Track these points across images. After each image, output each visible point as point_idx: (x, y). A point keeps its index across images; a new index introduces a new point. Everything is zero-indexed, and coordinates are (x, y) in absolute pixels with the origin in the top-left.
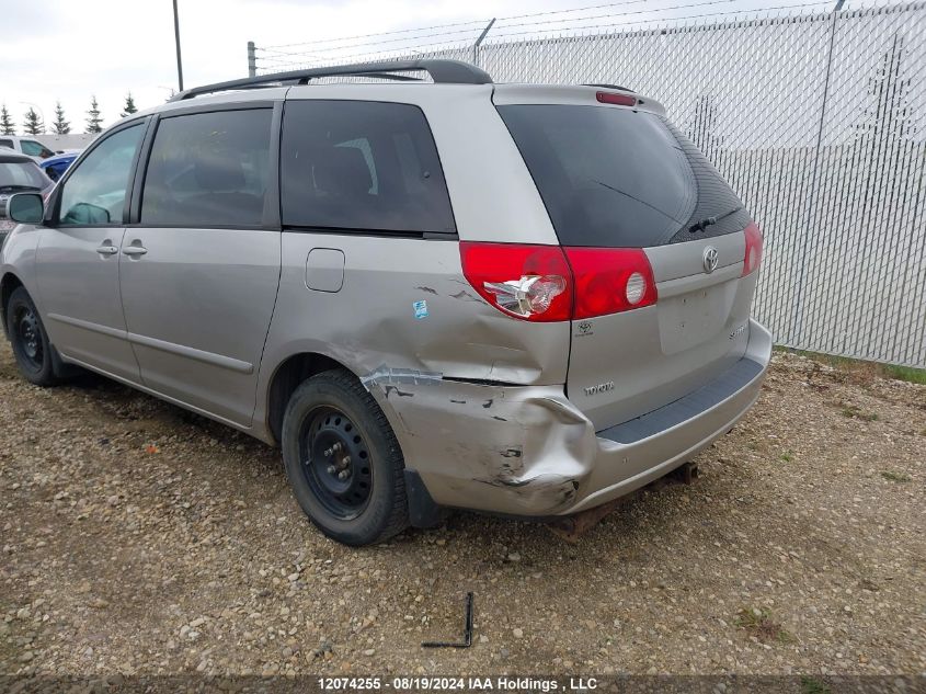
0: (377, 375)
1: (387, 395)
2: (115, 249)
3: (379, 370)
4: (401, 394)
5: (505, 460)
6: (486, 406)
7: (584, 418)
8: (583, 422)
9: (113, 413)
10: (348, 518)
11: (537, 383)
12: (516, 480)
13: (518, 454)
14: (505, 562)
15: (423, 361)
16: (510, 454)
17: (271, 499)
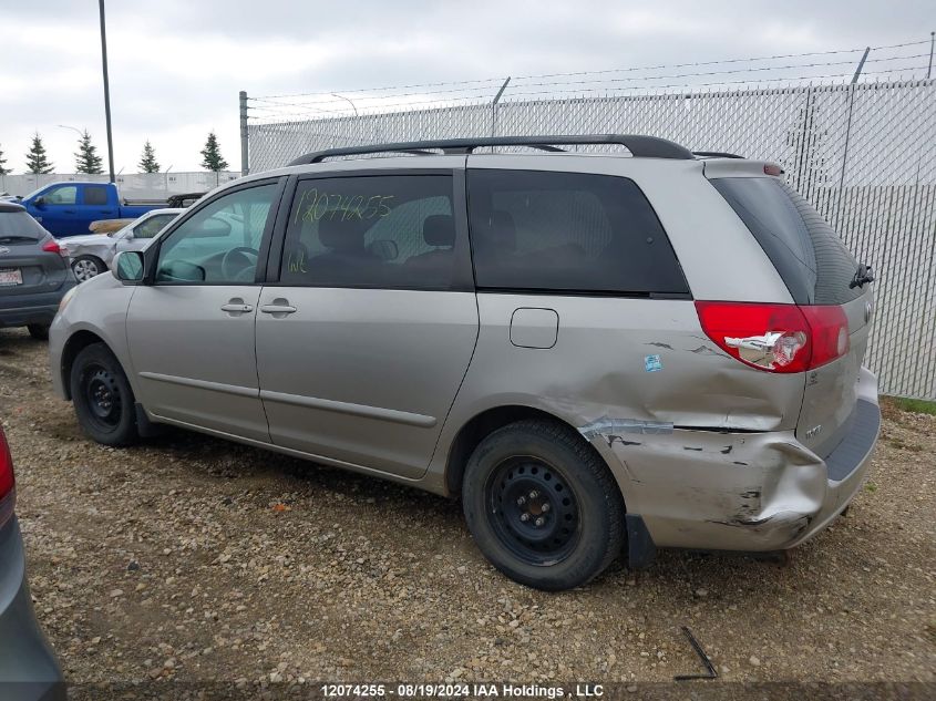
0: (599, 426)
1: (610, 445)
2: (249, 308)
3: (600, 420)
4: (626, 443)
5: (744, 501)
6: (724, 452)
7: (820, 459)
8: (819, 463)
9: (204, 472)
10: (546, 564)
11: (776, 430)
12: (754, 519)
13: (757, 495)
14: (696, 597)
15: (651, 412)
16: (750, 495)
17: (435, 549)
